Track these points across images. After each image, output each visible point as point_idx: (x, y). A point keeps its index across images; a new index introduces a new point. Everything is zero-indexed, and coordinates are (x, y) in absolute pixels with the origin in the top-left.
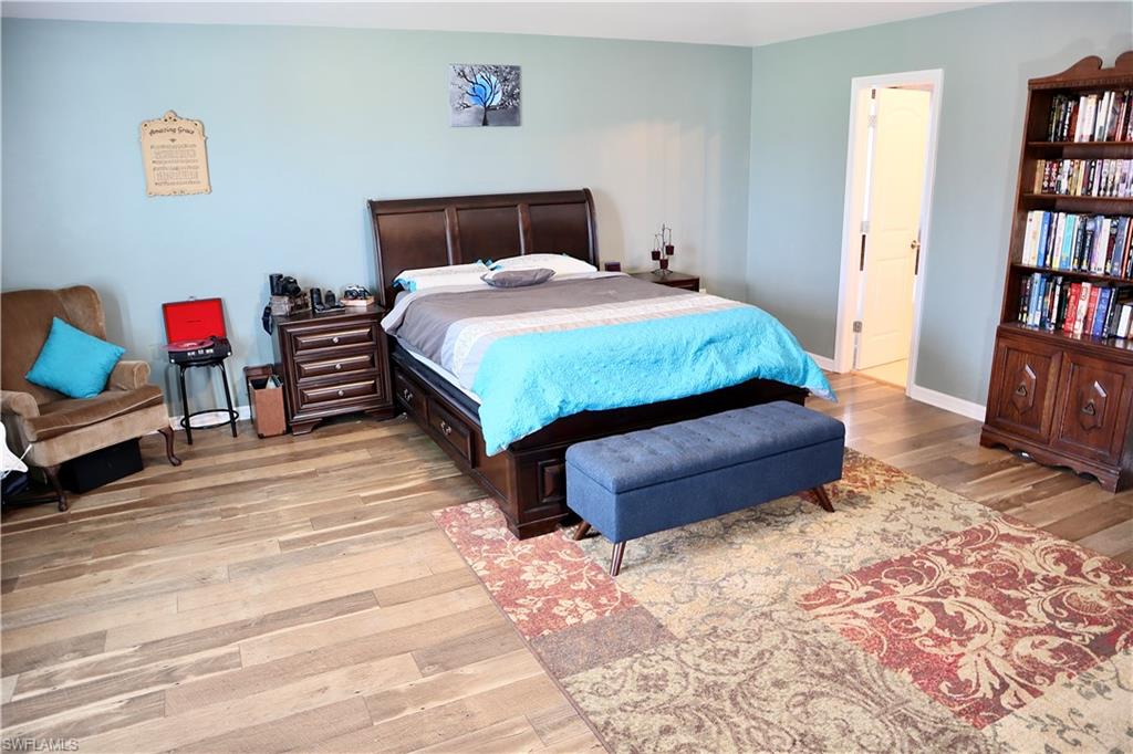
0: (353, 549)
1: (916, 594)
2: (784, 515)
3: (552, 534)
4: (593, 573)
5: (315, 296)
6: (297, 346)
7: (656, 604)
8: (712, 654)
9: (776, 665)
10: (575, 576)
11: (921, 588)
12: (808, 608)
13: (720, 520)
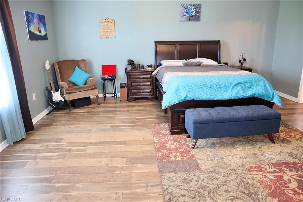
0: (127, 130)
1: (293, 175)
2: (256, 142)
3: (181, 135)
4: (187, 147)
5: (139, 66)
6: (131, 78)
7: (201, 159)
8: (210, 177)
9: (229, 186)
10: (181, 147)
11: (297, 174)
12: (249, 171)
13: (234, 139)
